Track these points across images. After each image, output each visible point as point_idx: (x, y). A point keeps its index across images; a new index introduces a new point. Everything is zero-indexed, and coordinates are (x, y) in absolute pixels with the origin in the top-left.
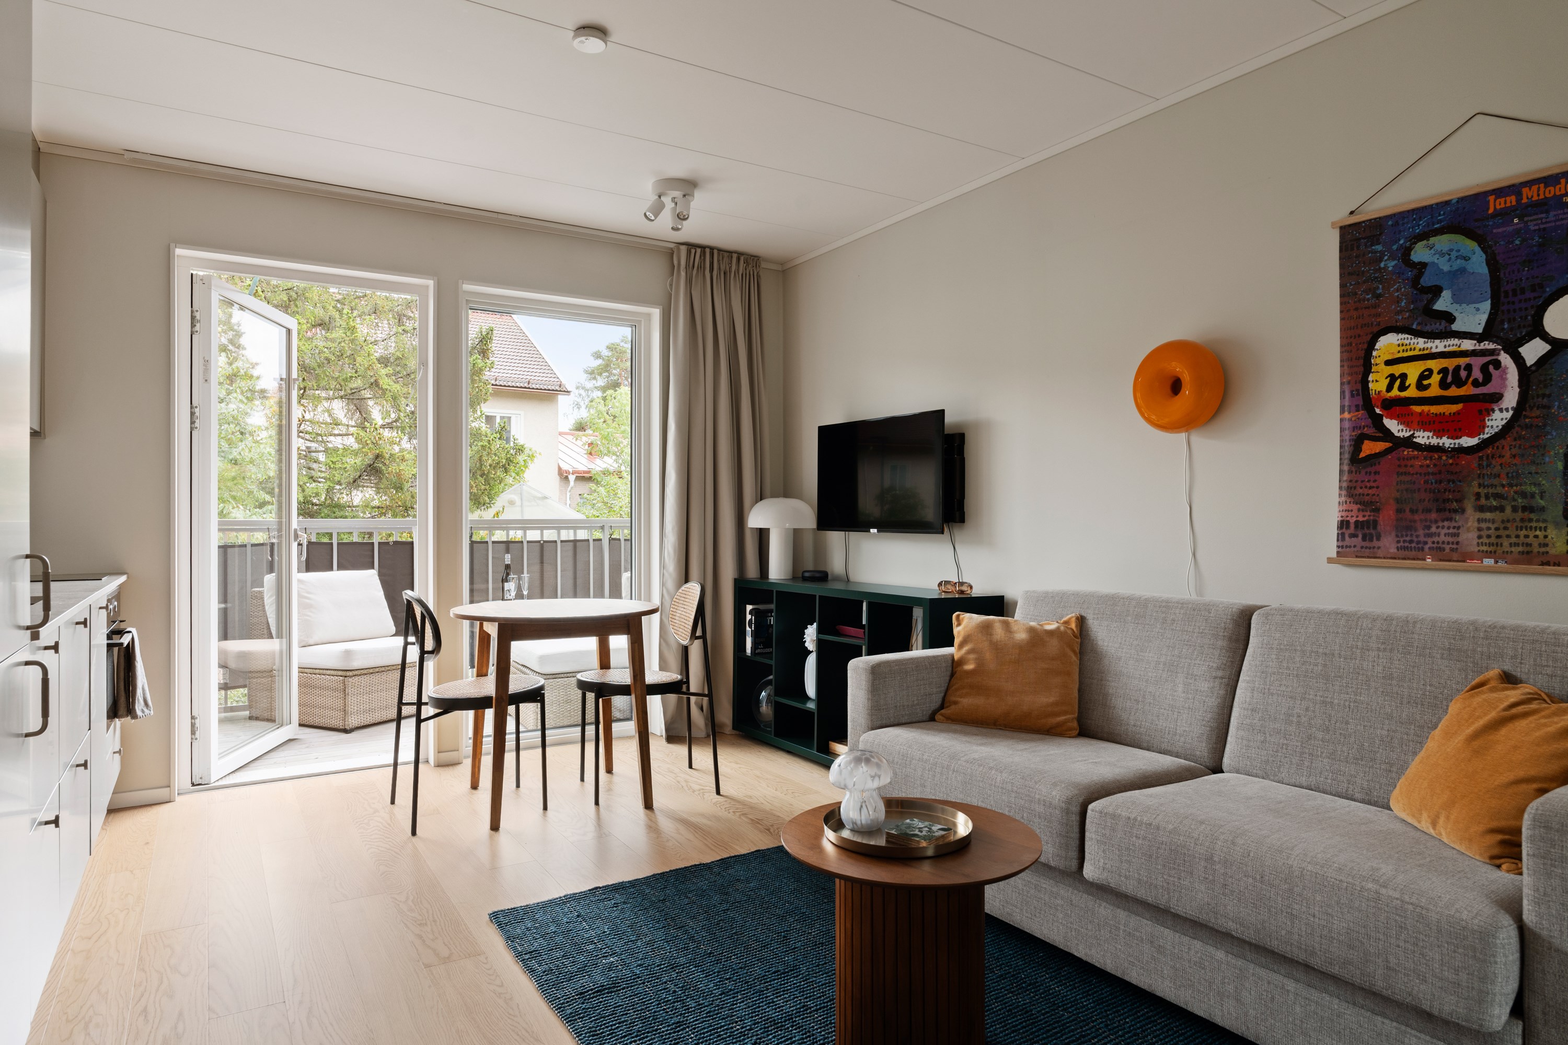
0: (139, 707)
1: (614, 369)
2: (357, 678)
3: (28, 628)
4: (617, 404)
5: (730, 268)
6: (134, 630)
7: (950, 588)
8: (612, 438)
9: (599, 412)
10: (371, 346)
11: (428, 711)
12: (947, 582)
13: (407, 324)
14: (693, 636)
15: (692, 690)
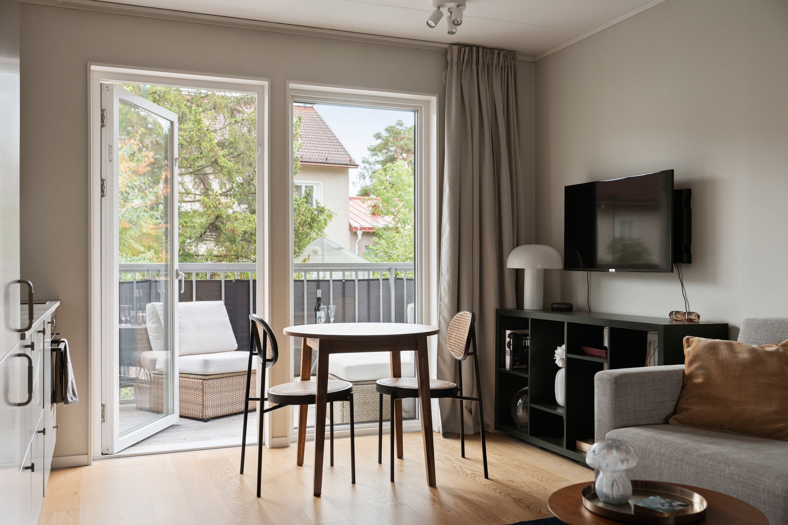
0: (69, 395)
1: (392, 146)
2: (211, 381)
3: (19, 331)
4: (395, 174)
5: (492, 61)
6: (65, 340)
7: (680, 317)
8: (391, 202)
9: (381, 182)
10: (212, 133)
11: (267, 405)
12: (677, 312)
13: (238, 117)
14: (467, 353)
15: (464, 395)
